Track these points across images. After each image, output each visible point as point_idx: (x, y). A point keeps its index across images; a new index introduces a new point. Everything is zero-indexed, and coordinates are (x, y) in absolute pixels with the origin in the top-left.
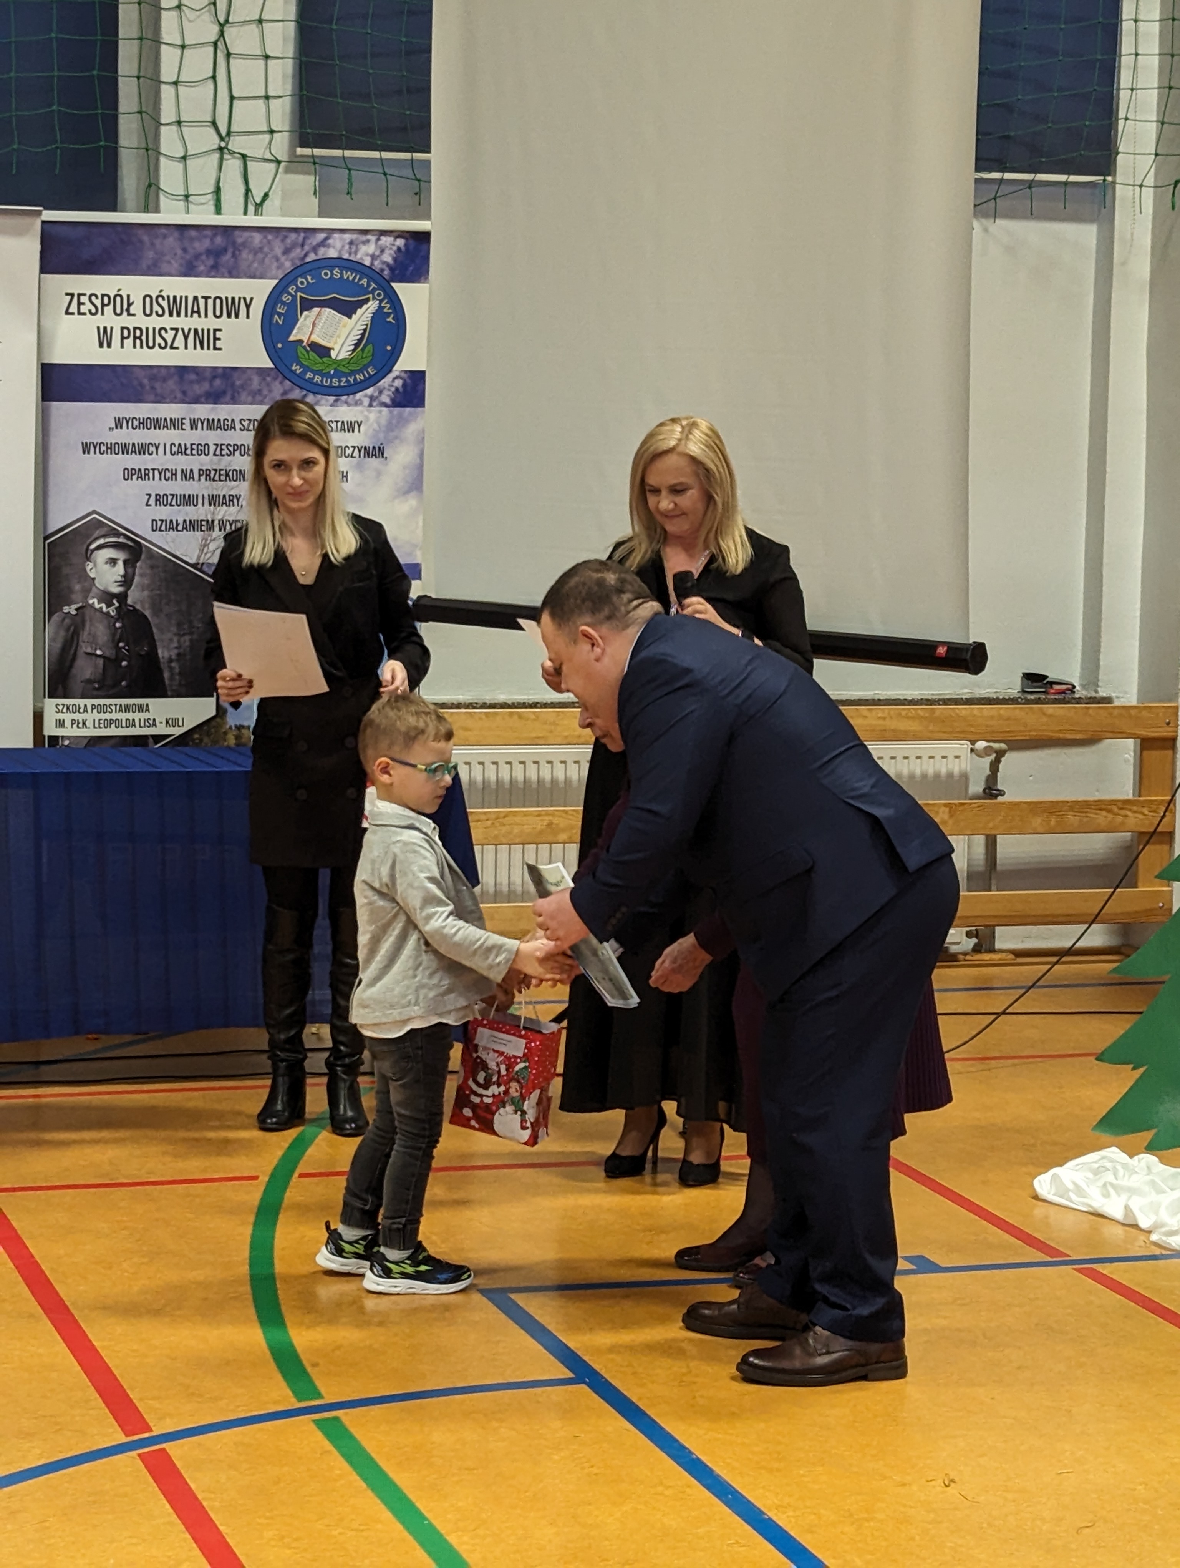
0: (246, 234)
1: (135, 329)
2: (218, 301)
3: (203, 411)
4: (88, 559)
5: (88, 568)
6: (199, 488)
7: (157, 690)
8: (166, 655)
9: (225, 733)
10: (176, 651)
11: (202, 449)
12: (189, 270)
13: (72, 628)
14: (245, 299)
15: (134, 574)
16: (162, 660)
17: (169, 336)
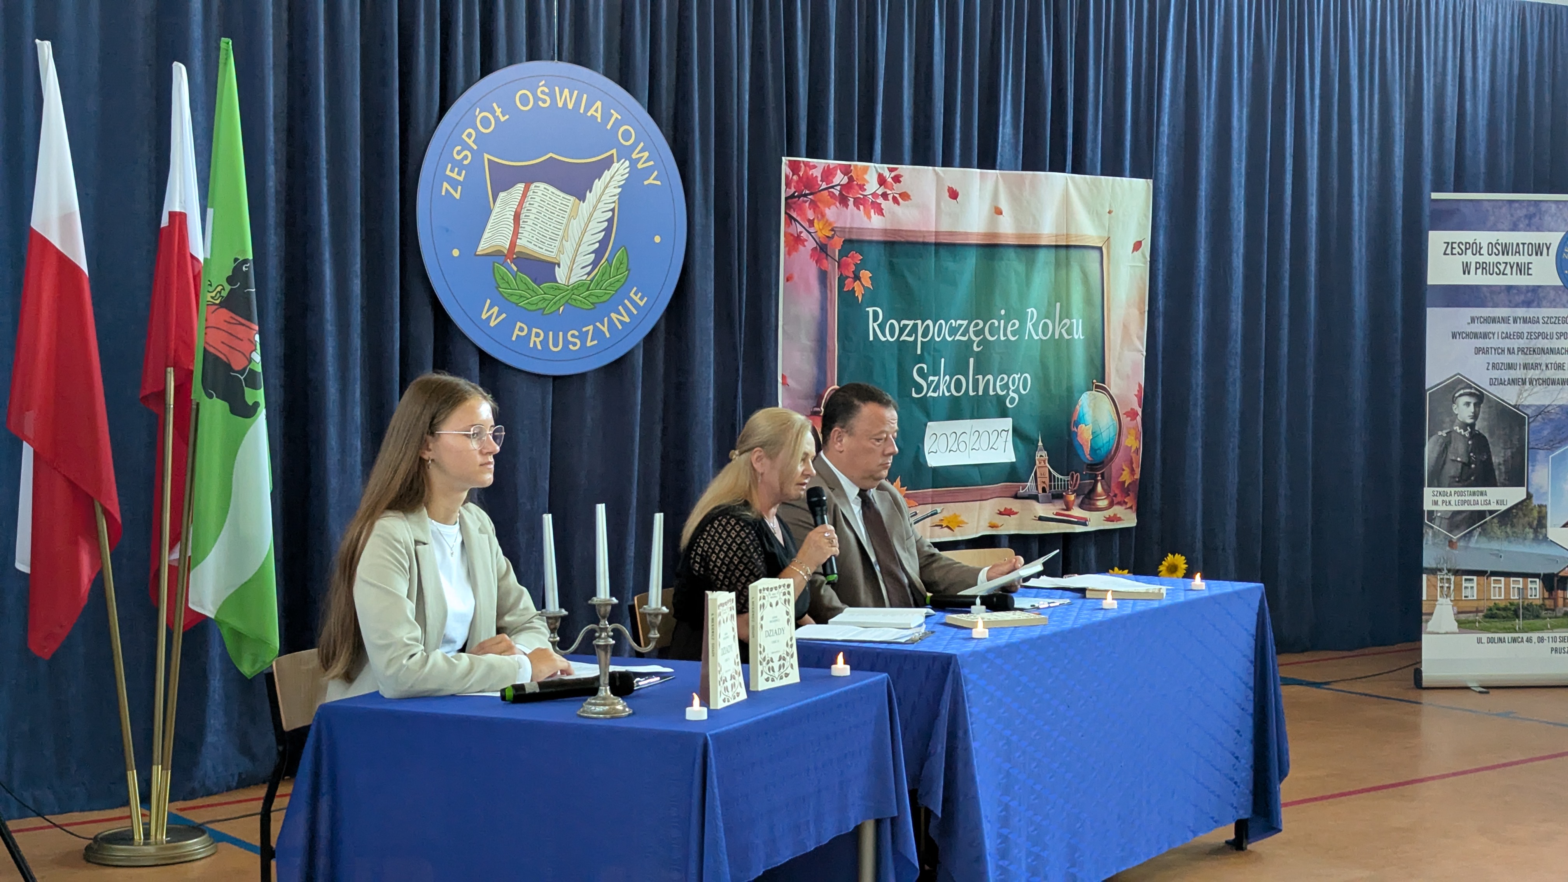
0: (1547, 205)
1: (1483, 263)
2: (1530, 246)
3: (1521, 312)
4: (1454, 402)
5: (1454, 408)
6: (1518, 359)
7: (1491, 482)
8: (1497, 461)
9: (1532, 509)
10: (1503, 459)
11: (1520, 336)
12: (1514, 228)
13: (1443, 445)
14: (1546, 244)
15: (1479, 411)
16: (1494, 464)
17: (1502, 267)
